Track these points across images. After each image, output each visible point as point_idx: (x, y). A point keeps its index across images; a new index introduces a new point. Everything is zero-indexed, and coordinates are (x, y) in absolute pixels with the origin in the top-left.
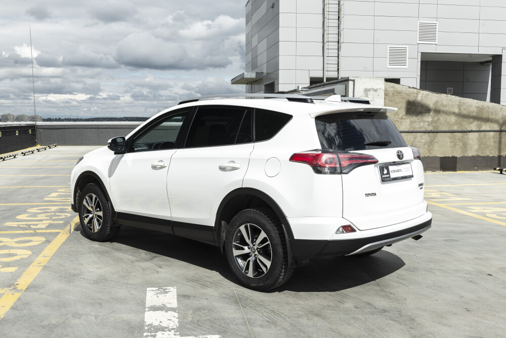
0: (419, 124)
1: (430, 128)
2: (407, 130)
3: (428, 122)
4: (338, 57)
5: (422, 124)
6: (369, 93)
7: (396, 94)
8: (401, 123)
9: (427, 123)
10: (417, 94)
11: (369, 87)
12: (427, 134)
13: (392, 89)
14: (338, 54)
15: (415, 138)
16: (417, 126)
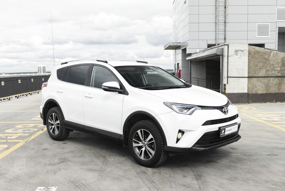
0: (272, 72)
1: (279, 75)
2: (263, 76)
3: (278, 70)
4: (225, 31)
5: (274, 72)
6: (238, 53)
7: (256, 53)
8: (260, 71)
9: (277, 72)
10: (270, 53)
11: (238, 49)
12: (277, 79)
13: (253, 50)
14: (225, 30)
15: (269, 81)
16: (271, 73)
